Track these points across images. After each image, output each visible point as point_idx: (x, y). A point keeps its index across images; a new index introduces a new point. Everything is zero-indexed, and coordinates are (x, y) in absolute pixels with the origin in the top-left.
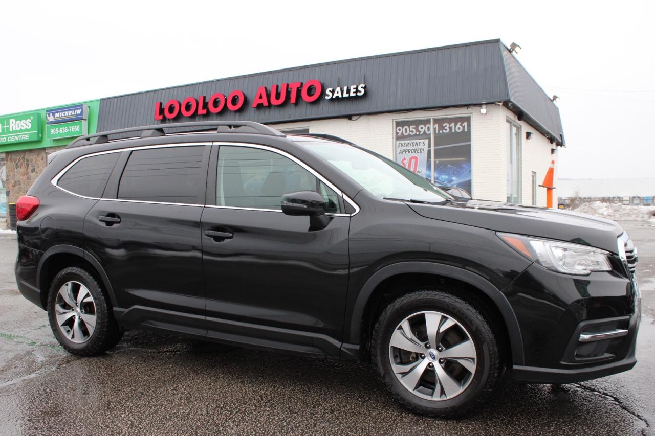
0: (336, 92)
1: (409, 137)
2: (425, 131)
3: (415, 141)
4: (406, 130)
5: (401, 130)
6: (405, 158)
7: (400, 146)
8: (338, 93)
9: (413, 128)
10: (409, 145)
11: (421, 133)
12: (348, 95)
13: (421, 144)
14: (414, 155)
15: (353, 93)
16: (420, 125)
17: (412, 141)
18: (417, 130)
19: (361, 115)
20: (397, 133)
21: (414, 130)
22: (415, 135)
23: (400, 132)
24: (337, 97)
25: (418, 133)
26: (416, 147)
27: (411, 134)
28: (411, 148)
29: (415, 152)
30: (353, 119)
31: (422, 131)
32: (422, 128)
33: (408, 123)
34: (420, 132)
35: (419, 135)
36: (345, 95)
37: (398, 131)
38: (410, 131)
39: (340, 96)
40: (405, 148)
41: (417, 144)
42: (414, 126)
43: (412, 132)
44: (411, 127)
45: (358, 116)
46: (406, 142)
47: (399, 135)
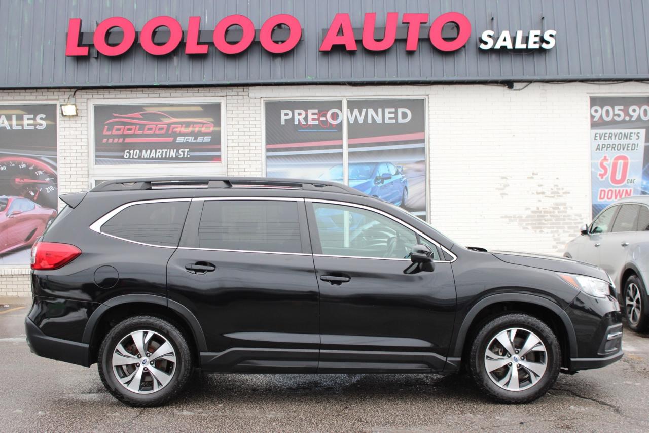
0: (501, 38)
1: (613, 124)
2: (639, 115)
3: (623, 131)
4: (608, 112)
5: (601, 112)
6: (605, 157)
7: (598, 138)
8: (505, 40)
9: (619, 110)
10: (613, 137)
11: (633, 119)
12: (524, 46)
13: (634, 137)
14: (622, 153)
15: (535, 43)
16: (631, 105)
17: (618, 131)
18: (627, 114)
19: (530, 82)
20: (592, 117)
21: (621, 113)
22: (624, 121)
23: (597, 116)
24: (504, 48)
25: (627, 118)
26: (624, 141)
27: (616, 118)
28: (617, 142)
29: (623, 149)
30: (514, 88)
31: (635, 115)
32: (634, 111)
33: (612, 101)
34: (631, 116)
35: (630, 121)
36: (519, 45)
37: (594, 114)
38: (614, 115)
39: (510, 46)
40: (607, 142)
41: (626, 136)
42: (622, 107)
43: (619, 115)
44: (617, 108)
45: (525, 84)
46: (608, 131)
47: (595, 120)
